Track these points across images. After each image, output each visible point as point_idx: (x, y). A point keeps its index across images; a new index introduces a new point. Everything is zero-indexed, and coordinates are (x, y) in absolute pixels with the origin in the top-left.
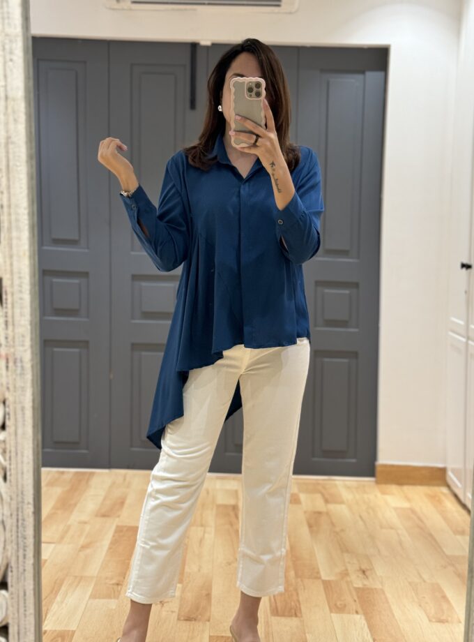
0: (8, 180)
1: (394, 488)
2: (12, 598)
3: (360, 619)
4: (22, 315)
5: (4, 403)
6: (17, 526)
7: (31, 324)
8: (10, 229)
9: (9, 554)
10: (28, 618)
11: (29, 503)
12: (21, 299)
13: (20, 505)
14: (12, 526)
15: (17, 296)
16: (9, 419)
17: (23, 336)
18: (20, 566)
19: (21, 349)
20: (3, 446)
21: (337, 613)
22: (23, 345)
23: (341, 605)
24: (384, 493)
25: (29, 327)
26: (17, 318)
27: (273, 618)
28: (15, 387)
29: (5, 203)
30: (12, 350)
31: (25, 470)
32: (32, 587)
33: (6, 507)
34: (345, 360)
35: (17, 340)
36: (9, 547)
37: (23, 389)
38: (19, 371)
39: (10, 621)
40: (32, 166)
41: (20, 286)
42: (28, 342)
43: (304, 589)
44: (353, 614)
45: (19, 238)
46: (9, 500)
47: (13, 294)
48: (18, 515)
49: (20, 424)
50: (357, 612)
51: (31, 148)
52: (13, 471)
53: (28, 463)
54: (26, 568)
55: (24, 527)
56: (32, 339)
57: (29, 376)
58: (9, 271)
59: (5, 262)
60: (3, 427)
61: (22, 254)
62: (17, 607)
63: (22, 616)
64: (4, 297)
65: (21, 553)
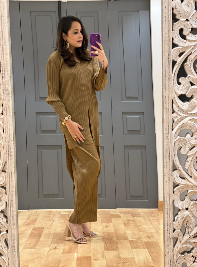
0: (2, 28)
2: (7, 174)
3: (145, 250)
4: (8, 74)
5: (2, 105)
6: (8, 148)
9: (6, 158)
10: (12, 182)
11: (12, 140)
12: (7, 69)
13: (9, 141)
14: (6, 148)
15: (6, 68)
16: (4, 110)
17: (8, 81)
18: (9, 162)
20: (2, 120)
22: (8, 85)
23: (137, 246)
25: (10, 78)
26: (6, 75)
27: (105, 251)
28: (6, 99)
29: (1, 37)
30: (5, 86)
31: (10, 129)
32: (14, 170)
33: (4, 142)
34: (140, 150)
35: (6, 83)
36: (5, 156)
37: (9, 100)
38: (7, 94)
39: (7, 183)
41: (7, 65)
42: (10, 83)
43: (120, 242)
45: (6, 48)
46: (5, 139)
48: (8, 144)
49: (8, 112)
50: (144, 248)
52: (6, 129)
53: (11, 126)
54: (12, 163)
55: (11, 149)
57: (11, 95)
58: (3, 59)
59: (1, 56)
60: (2, 114)
61: (7, 53)
62: (8, 177)
63: (11, 181)
64: (1, 68)
65: (10, 158)
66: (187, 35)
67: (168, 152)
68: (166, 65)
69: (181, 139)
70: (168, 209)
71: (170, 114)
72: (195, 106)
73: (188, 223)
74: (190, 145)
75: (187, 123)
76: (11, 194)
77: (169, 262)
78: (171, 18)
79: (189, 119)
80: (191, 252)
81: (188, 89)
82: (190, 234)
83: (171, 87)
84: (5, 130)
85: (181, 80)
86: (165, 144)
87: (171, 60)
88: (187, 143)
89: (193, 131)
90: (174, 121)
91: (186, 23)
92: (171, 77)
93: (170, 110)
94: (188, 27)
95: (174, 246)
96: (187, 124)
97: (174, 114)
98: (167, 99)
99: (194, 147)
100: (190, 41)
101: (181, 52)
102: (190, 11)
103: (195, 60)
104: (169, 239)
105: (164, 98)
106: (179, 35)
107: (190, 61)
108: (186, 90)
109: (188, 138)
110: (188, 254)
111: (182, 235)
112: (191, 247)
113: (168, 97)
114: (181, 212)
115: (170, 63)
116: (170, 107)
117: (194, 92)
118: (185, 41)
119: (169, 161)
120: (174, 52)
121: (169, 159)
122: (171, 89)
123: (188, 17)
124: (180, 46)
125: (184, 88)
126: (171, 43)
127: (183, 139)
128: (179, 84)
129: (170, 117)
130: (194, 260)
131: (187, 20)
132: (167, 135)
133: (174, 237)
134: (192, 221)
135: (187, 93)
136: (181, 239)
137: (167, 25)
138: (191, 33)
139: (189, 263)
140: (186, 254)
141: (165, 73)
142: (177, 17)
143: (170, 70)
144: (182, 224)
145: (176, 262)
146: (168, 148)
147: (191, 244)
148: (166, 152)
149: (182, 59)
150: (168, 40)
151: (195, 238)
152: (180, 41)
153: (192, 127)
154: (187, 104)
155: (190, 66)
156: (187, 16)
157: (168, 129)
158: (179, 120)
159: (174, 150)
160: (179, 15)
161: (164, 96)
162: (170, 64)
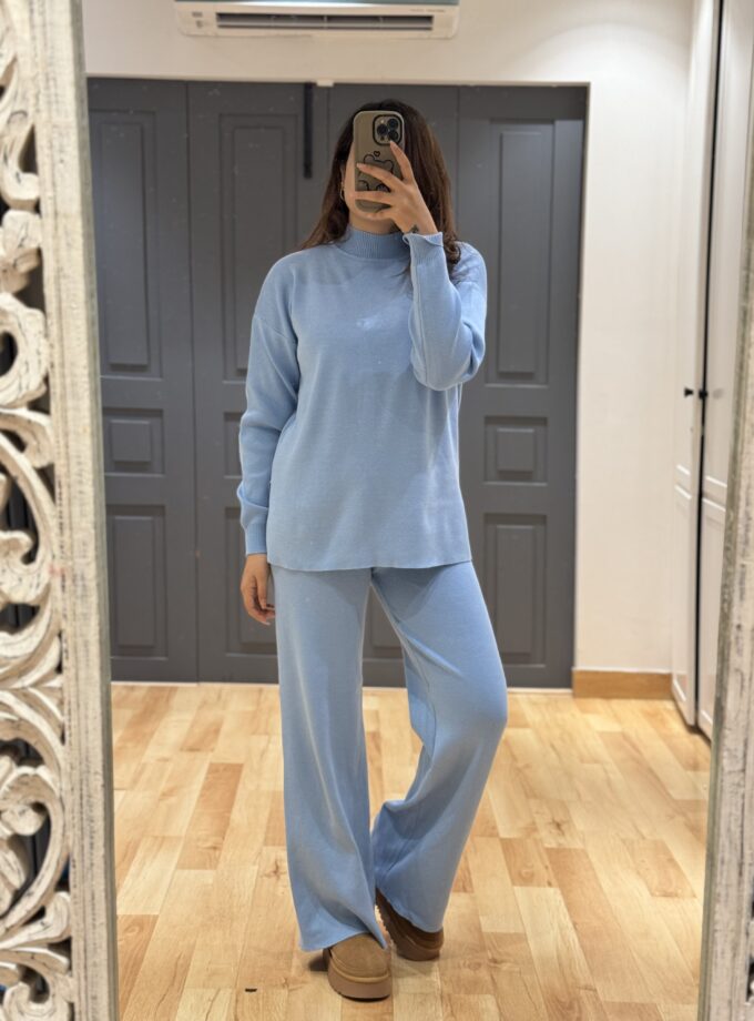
0: (61, 329)
1: (598, 703)
2: (75, 903)
3: (554, 895)
4: (83, 515)
5: (60, 635)
6: (81, 804)
7: (95, 528)
8: (63, 397)
9: (71, 843)
10: (98, 930)
11: (96, 773)
12: (81, 492)
13: (84, 777)
14: (73, 804)
15: (75, 489)
16: (67, 658)
17: (84, 544)
18: (85, 858)
19: (82, 561)
20: (59, 695)
21: (521, 885)
22: (84, 557)
23: (527, 873)
24: (584, 711)
25: (93, 531)
26: (76, 519)
28: (74, 614)
29: (57, 362)
30: (70, 563)
31: (90, 728)
32: (102, 887)
33: (65, 780)
34: (529, 527)
35: (76, 549)
36: (70, 833)
37: (86, 616)
38: (79, 592)
39: (73, 934)
40: (92, 307)
41: (80, 475)
42: (91, 553)
43: (476, 852)
44: (544, 886)
45: (77, 409)
46: (69, 769)
47: (69, 486)
48: (81, 790)
49: (82, 665)
50: (550, 884)
51: (91, 283)
52: (73, 730)
53: (95, 718)
54: (95, 862)
55: (91, 806)
56: (96, 548)
57: (93, 599)
58: (63, 454)
59: (58, 442)
60: (59, 669)
61: (81, 430)
62: (82, 915)
63: (89, 926)
64: (57, 490)
65: (87, 841)
67: (738, 842)
76: (89, 973)
84: (70, 735)
86: (725, 811)
98: (746, 634)
105: (734, 630)
119: (740, 883)
121: (741, 874)
132: (737, 778)
141: (746, 531)
146: (739, 830)
148: (727, 844)
157: (740, 754)
161: (735, 621)
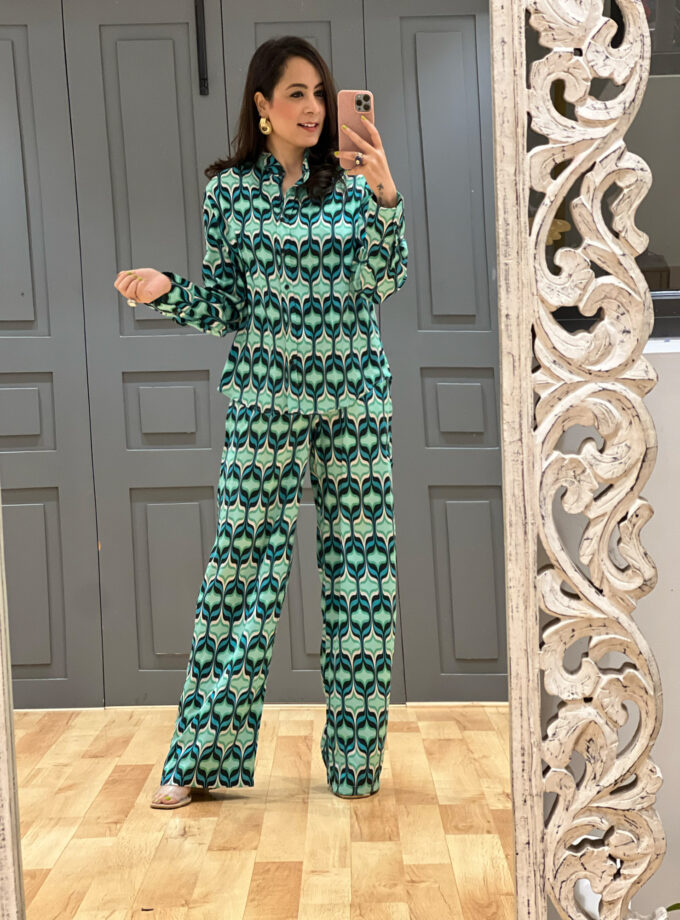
3: (491, 838)
21: (455, 834)
23: (464, 826)
27: (353, 843)
43: (408, 814)
44: (482, 833)
50: (489, 832)
66: (577, 101)
67: (521, 505)
68: (509, 206)
69: (564, 459)
70: (524, 702)
71: (524, 375)
72: (610, 344)
73: (592, 745)
74: (595, 483)
75: (584, 404)
77: (529, 877)
78: (520, 44)
79: (589, 392)
80: (606, 842)
81: (584, 289)
82: (599, 781)
83: (524, 281)
85: (561, 257)
86: (509, 478)
87: (523, 189)
88: (586, 473)
89: (605, 430)
90: (537, 399)
91: (573, 61)
92: (526, 247)
93: (526, 359)
94: (581, 74)
95: (546, 824)
96: (585, 410)
97: (538, 373)
98: (513, 321)
99: (611, 486)
100: (589, 123)
101: (558, 161)
102: (587, 20)
103: (605, 187)
104: (528, 798)
106: (551, 102)
107: (588, 191)
108: (579, 292)
109: (589, 457)
110: (596, 850)
111: (574, 786)
112: (605, 826)
113: (518, 317)
114: (567, 711)
115: (522, 201)
116: (522, 350)
117: (605, 297)
118: (570, 123)
119: (525, 540)
120: (533, 160)
122: (524, 289)
123: (581, 40)
124: (556, 142)
125: (572, 285)
126: (522, 130)
127: (572, 460)
128: (556, 270)
129: (524, 384)
130: (615, 871)
131: (579, 52)
132: (516, 447)
133: (545, 793)
134: (605, 739)
135: (580, 300)
136: (569, 798)
137: (509, 70)
138: (591, 94)
139: (598, 879)
140: (589, 849)
141: (507, 235)
142: (544, 41)
143: (522, 223)
144: (574, 749)
145: (555, 877)
146: (521, 493)
147: (605, 813)
149: (563, 185)
150: (512, 119)
151: (618, 795)
152: (553, 126)
153: (600, 416)
154: (581, 339)
155: (589, 207)
156: (576, 35)
158: (557, 394)
159: (542, 499)
160: (550, 33)
161: (504, 312)
162: (522, 205)
